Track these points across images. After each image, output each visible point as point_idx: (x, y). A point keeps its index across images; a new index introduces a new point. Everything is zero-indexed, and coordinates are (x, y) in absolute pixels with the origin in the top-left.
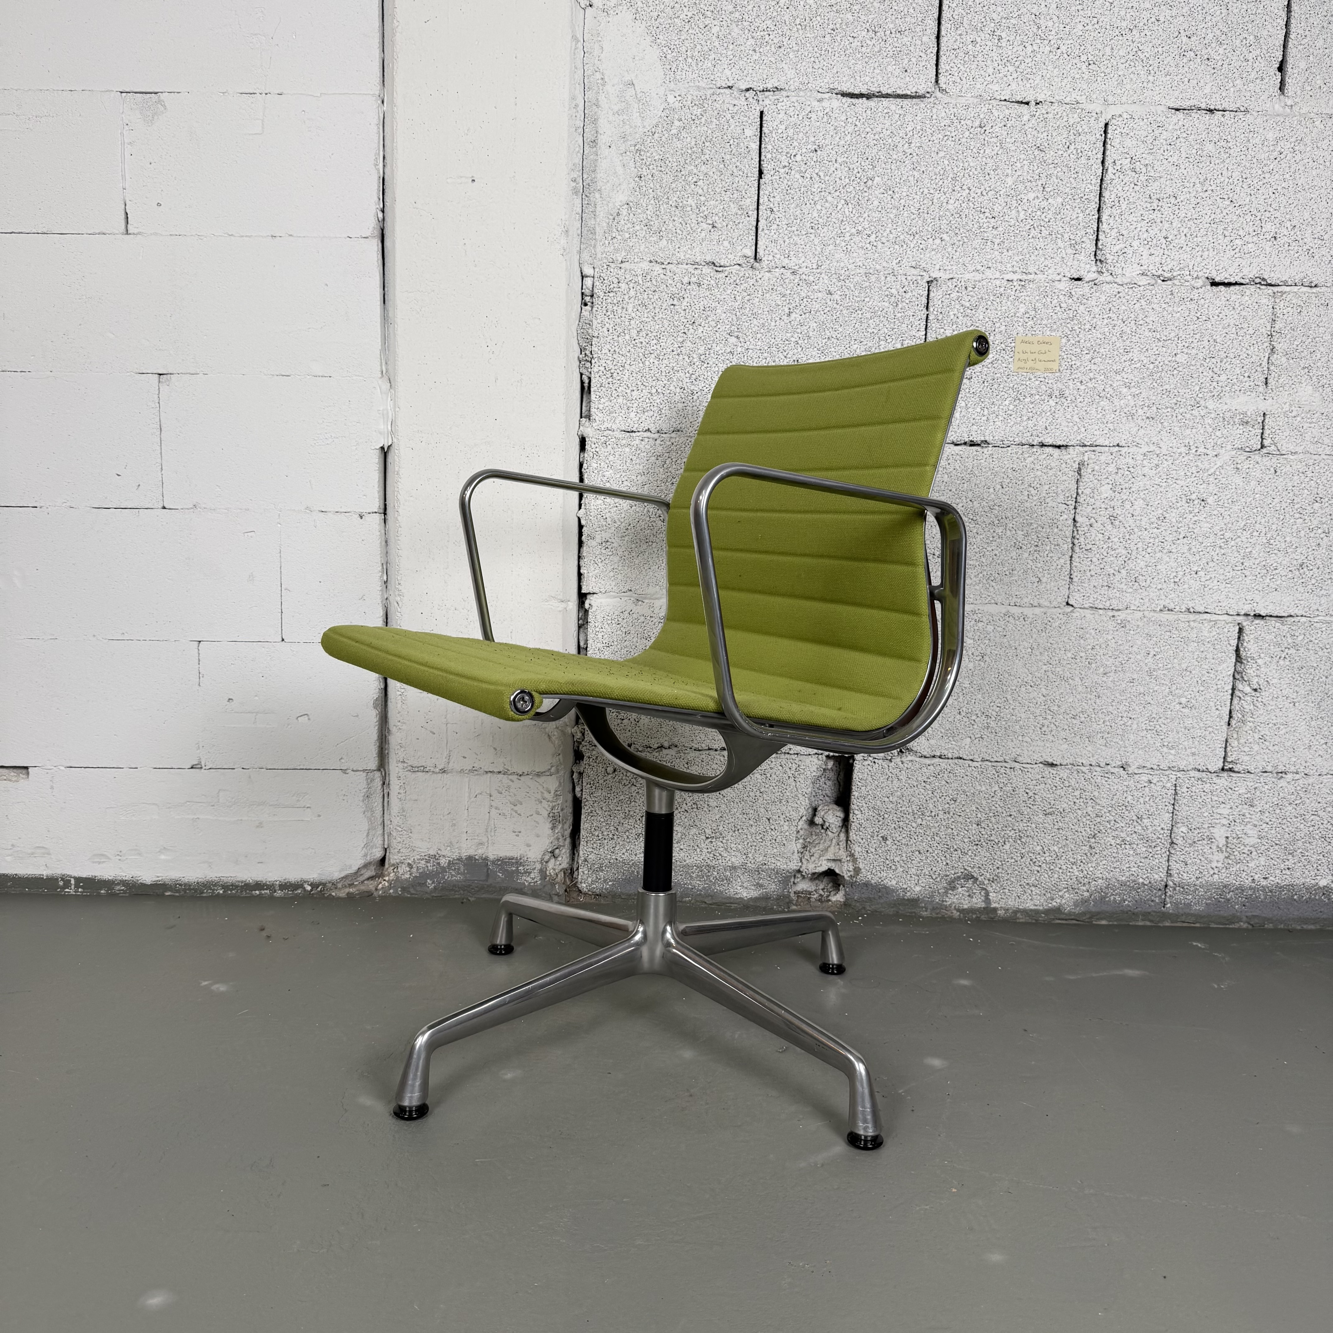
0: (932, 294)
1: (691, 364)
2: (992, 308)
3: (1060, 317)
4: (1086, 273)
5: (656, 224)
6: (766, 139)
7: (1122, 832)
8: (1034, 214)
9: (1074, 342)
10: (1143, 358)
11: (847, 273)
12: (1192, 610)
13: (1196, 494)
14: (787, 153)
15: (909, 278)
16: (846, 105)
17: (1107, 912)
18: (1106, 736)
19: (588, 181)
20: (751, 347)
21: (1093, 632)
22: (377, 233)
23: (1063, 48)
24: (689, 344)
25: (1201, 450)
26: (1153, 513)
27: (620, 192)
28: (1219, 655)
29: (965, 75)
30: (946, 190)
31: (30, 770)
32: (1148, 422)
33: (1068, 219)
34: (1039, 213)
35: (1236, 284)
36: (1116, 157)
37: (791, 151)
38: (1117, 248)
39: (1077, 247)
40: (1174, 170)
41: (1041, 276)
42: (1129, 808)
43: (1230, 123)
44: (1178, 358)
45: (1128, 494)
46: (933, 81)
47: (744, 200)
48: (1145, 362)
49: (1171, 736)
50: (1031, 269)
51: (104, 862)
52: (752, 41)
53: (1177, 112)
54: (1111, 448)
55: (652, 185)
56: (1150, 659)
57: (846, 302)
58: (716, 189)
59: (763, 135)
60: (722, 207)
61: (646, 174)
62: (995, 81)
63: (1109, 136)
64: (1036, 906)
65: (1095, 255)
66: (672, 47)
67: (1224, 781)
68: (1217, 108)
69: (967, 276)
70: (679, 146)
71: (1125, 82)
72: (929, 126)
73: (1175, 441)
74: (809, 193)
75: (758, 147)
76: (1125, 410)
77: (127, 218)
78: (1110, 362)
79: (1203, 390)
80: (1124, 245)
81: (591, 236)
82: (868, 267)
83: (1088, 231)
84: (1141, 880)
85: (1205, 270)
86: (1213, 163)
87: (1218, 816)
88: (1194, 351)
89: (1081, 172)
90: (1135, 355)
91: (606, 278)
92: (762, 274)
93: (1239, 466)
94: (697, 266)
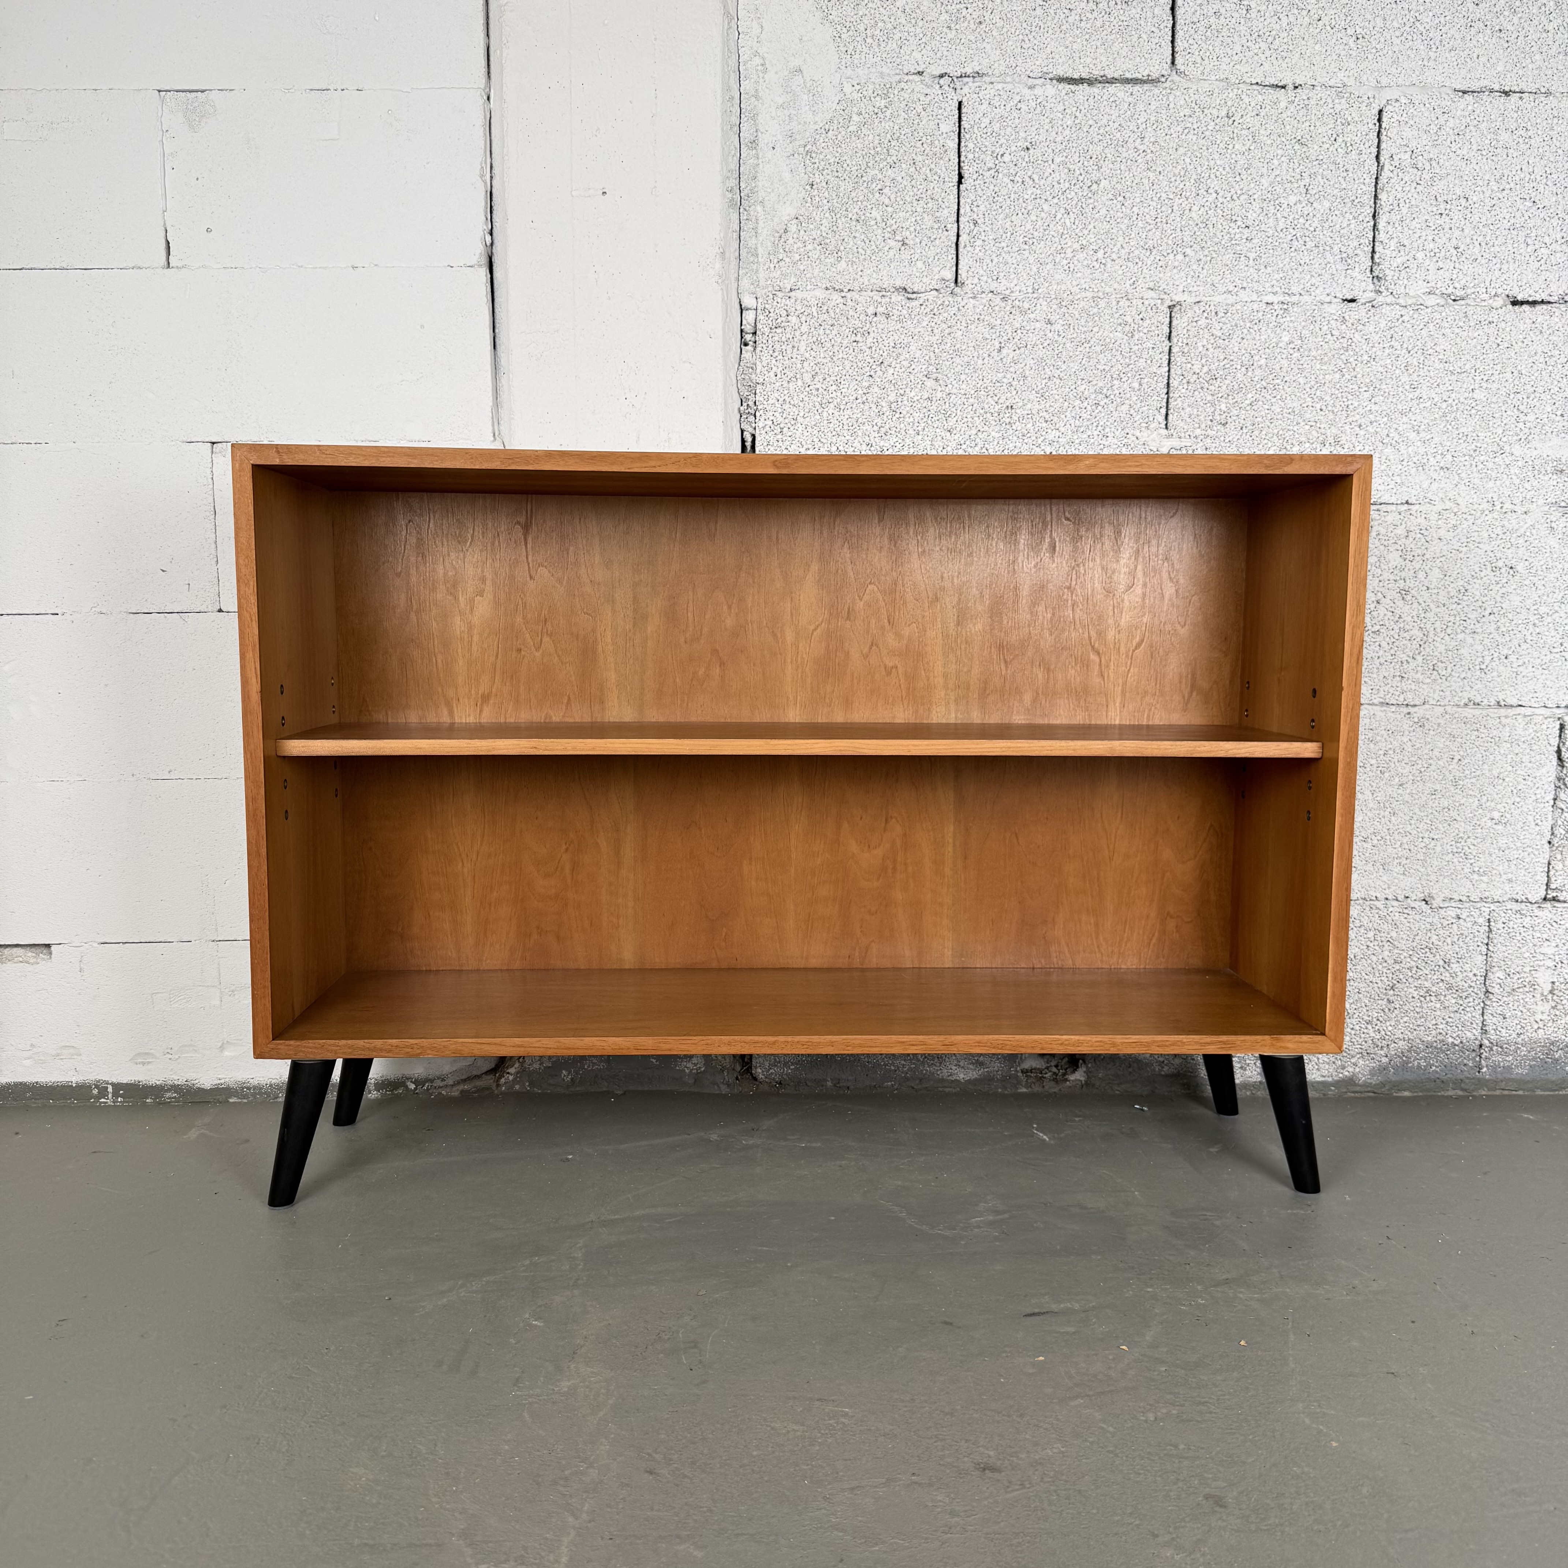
0: (1174, 323)
1: (880, 414)
2: (1248, 337)
3: (1332, 346)
4: (1361, 293)
5: (833, 241)
6: (965, 136)
7: (1426, 980)
8: (1296, 222)
9: (1349, 377)
10: (1434, 395)
11: (1071, 297)
12: (1502, 703)
13: (1503, 560)
14: (992, 152)
15: (1146, 302)
16: (1064, 92)
17: (1410, 1081)
18: (1404, 862)
19: (746, 191)
20: (954, 391)
21: (1383, 732)
22: (484, 261)
23: (1325, 20)
24: (876, 389)
25: (1508, 506)
26: (1452, 585)
27: (788, 203)
28: (1538, 757)
29: (1208, 54)
30: (1188, 194)
31: (53, 948)
32: (1442, 473)
33: (1338, 226)
34: (1302, 220)
35: (1542, 302)
36: (1394, 151)
37: (998, 150)
38: (1399, 260)
39: (1349, 261)
40: (1464, 166)
41: (1306, 298)
42: (1434, 951)
43: (1529, 107)
44: (1478, 395)
45: (1421, 562)
46: (1169, 62)
47: (941, 210)
48: (1436, 400)
49: (1482, 860)
50: (1295, 289)
51: (149, 1063)
52: (945, 16)
53: (1466, 95)
54: (1399, 507)
55: (826, 194)
56: (1454, 764)
57: (1070, 334)
58: (907, 198)
59: (962, 131)
60: (913, 220)
61: (819, 181)
62: (1244, 61)
63: (1384, 125)
64: (1324, 1077)
65: (1371, 271)
66: (848, 24)
67: (1548, 912)
68: (1512, 89)
69: (1218, 299)
70: (860, 146)
71: (1400, 60)
72: (1164, 117)
73: (1475, 496)
74: (1021, 200)
75: (957, 146)
76: (1415, 460)
77: (169, 248)
78: (1394, 400)
79: (1508, 433)
80: (1407, 258)
81: (752, 259)
82: (1096, 290)
83: (1362, 241)
84: (1450, 1040)
85: (1505, 287)
86: (1510, 155)
87: (1542, 957)
88: (1495, 385)
89: (1351, 170)
90: (1424, 392)
91: (772, 311)
92: (965, 301)
93: (1553, 525)
94: (884, 293)
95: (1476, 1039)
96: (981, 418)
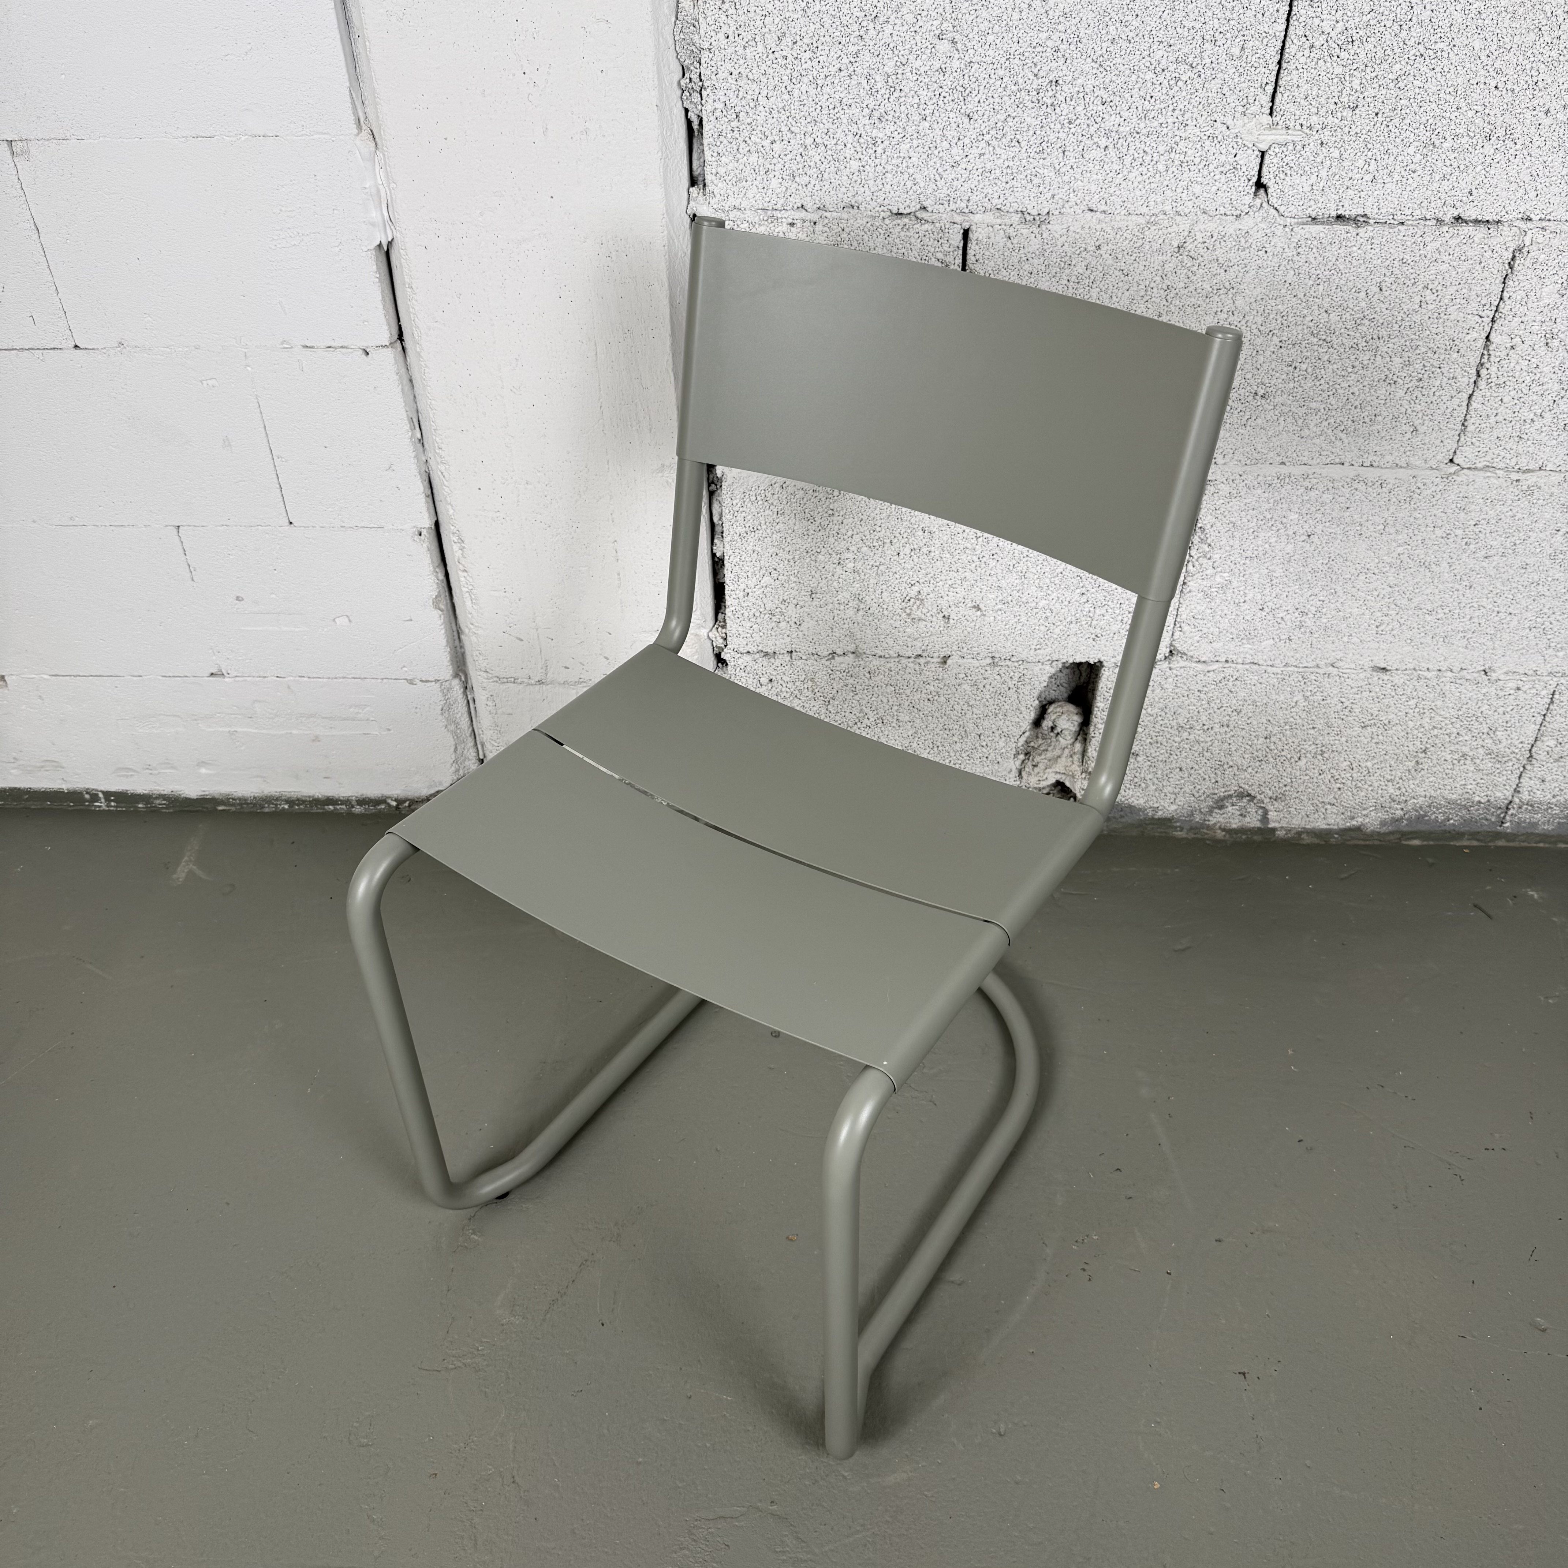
7: (1465, 746)
17: (1423, 832)
18: (1470, 635)
20: (977, 58)
21: (1481, 502)
42: (1481, 719)
51: (131, 777)
64: (1329, 825)
84: (1477, 799)
95: (1506, 799)
96: (1013, 98)
